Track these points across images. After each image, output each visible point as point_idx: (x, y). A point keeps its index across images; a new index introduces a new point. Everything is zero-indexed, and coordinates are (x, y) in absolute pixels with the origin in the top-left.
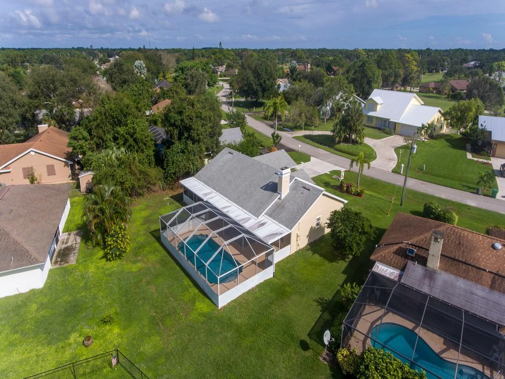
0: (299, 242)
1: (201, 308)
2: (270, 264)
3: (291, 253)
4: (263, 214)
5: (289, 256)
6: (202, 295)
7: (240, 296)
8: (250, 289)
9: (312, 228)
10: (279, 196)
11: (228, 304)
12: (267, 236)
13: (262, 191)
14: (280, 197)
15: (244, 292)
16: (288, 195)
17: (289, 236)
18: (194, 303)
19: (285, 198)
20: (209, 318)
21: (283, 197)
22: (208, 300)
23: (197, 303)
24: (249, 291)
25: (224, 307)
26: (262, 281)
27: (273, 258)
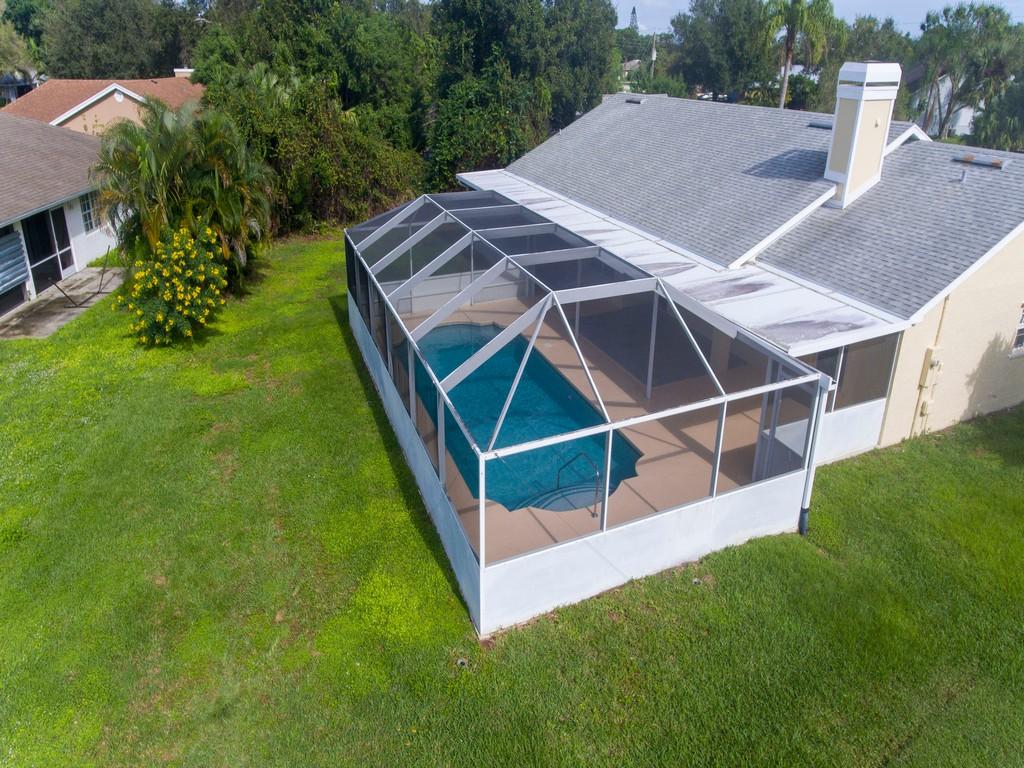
0: (926, 397)
1: (388, 610)
2: (790, 461)
3: (885, 444)
4: (751, 255)
5: (875, 453)
6: (415, 542)
7: (611, 593)
8: (668, 565)
9: (995, 344)
10: (831, 192)
11: (539, 625)
12: (777, 326)
13: (752, 179)
14: (838, 197)
15: (638, 575)
16: (876, 191)
17: (887, 346)
18: (365, 571)
19: (862, 203)
20: (409, 687)
21: (849, 198)
22: (440, 574)
23: (378, 578)
24: (661, 575)
25: (513, 637)
26: (738, 538)
27: (808, 437)
